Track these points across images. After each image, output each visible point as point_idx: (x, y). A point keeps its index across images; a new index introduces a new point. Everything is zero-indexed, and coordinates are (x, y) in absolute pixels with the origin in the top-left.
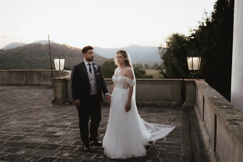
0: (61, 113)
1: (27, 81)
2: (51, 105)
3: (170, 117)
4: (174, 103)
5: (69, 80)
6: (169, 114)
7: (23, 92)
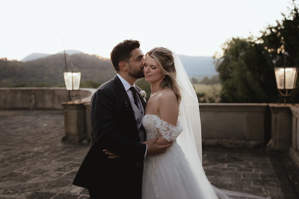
0: (70, 162)
1: (36, 103)
2: (60, 144)
3: (254, 172)
4: (253, 143)
5: (89, 106)
6: (251, 167)
7: (28, 121)
